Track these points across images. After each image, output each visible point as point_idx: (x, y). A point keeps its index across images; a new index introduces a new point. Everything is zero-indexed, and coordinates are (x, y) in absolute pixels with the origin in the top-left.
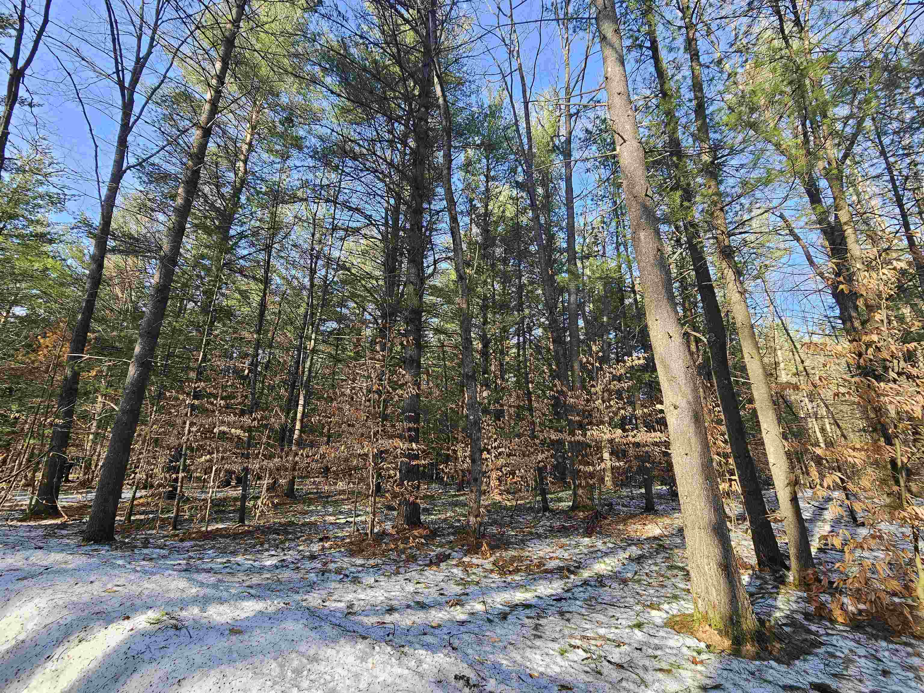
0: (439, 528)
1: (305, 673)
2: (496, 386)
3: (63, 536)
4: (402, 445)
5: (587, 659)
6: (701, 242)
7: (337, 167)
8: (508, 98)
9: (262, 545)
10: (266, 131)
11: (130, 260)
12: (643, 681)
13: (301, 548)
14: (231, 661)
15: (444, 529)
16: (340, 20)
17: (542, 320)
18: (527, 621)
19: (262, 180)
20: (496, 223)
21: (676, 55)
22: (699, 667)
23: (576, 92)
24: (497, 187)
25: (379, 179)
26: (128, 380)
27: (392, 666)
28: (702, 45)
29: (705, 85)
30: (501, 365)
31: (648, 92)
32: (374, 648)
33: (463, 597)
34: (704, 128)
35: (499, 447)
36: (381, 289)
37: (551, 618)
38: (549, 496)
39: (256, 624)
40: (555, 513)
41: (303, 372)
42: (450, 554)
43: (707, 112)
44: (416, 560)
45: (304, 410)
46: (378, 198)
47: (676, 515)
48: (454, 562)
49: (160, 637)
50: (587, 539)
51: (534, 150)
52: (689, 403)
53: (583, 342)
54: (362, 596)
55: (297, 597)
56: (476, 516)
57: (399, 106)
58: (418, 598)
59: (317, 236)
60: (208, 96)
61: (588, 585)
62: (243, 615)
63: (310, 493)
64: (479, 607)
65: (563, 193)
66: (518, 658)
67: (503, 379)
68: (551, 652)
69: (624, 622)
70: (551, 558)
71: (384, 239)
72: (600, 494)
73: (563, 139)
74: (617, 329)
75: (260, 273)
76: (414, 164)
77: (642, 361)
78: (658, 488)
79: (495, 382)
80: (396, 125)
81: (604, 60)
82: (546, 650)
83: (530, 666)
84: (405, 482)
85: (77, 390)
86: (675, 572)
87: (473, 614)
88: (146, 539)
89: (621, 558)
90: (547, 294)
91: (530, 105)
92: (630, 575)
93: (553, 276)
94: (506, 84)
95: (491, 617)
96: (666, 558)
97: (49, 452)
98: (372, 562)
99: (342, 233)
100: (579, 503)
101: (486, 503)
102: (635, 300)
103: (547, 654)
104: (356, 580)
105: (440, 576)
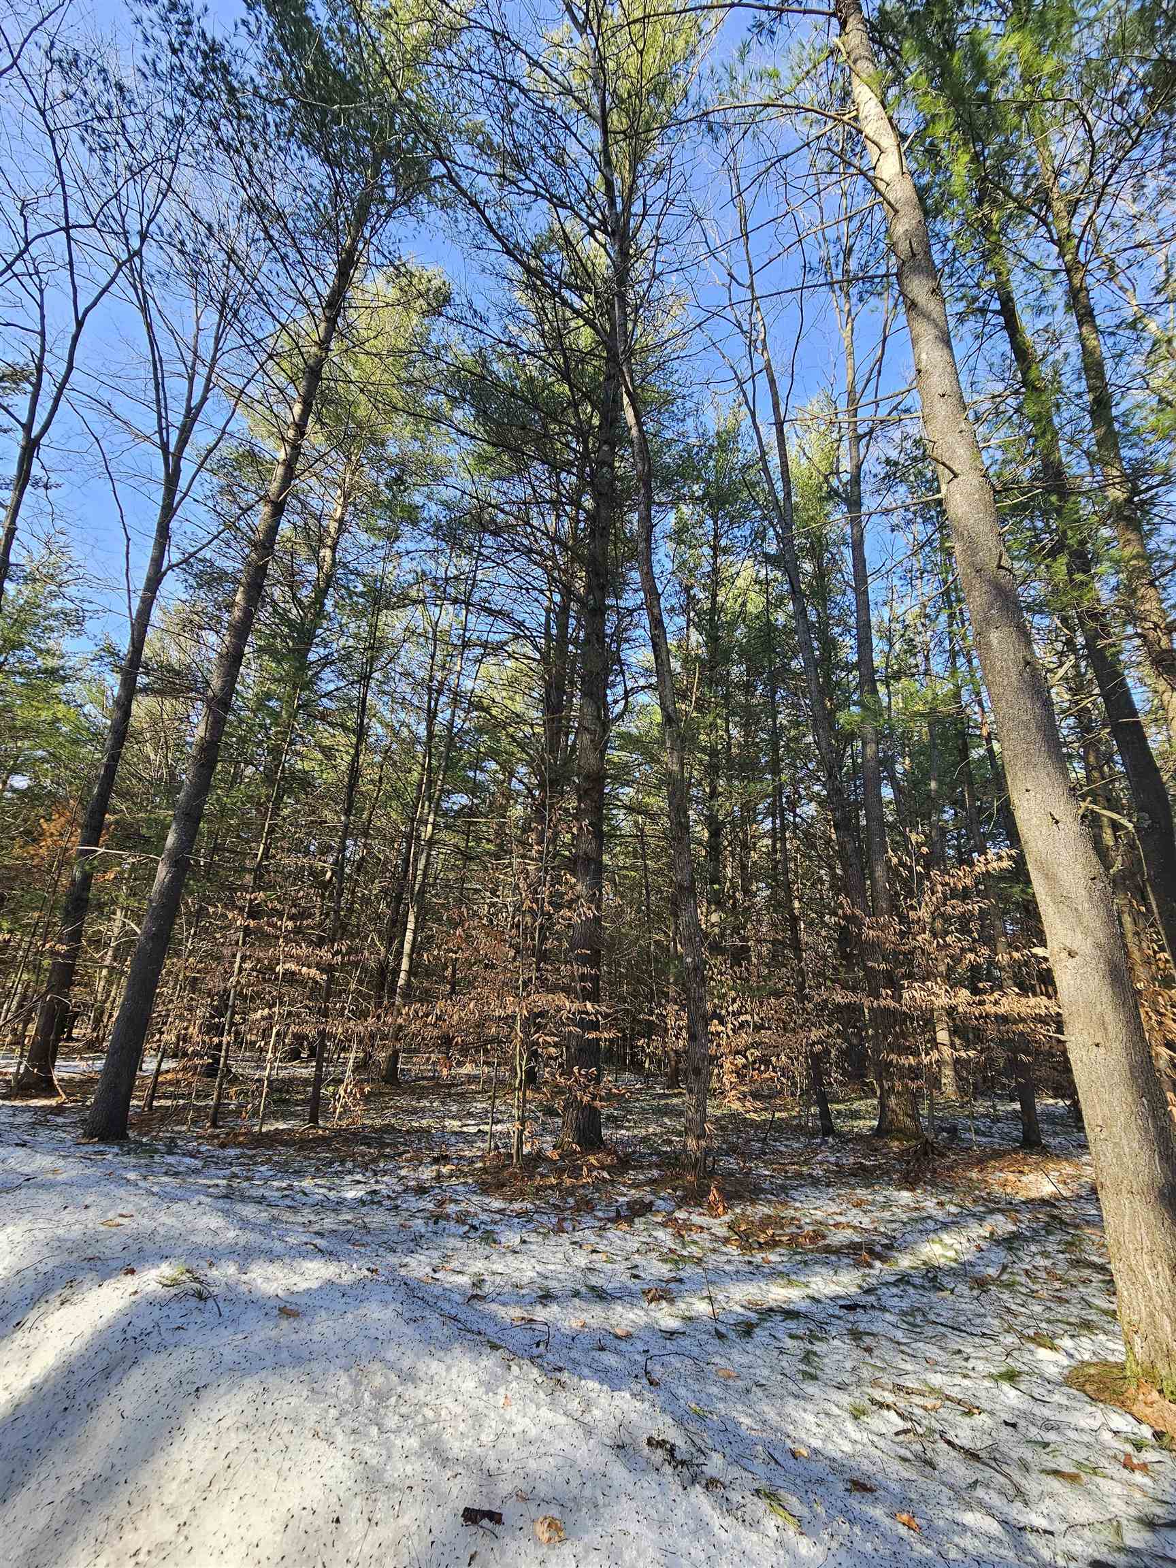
0: (634, 1152)
1: (393, 1400)
2: (734, 905)
3: (57, 1127)
4: (569, 1005)
5: (906, 1432)
6: (1114, 645)
7: (471, 548)
8: (749, 421)
9: (343, 1163)
10: (365, 498)
11: (168, 704)
12: (1019, 1492)
13: (403, 1173)
14: (278, 1366)
15: (643, 1156)
16: (476, 322)
17: (816, 788)
18: (789, 1343)
19: (358, 575)
20: (732, 625)
21: (1049, 320)
22: (1138, 1477)
23: (868, 397)
24: (732, 564)
25: (535, 563)
26: (156, 886)
27: (538, 1406)
28: (1100, 296)
29: (1109, 365)
30: (744, 867)
31: (999, 387)
32: (509, 1367)
33: (672, 1286)
34: (1110, 441)
35: (740, 1013)
36: (538, 741)
37: (836, 1342)
38: (833, 1107)
39: (321, 1303)
40: (845, 1139)
41: (415, 877)
42: (651, 1203)
43: (1115, 412)
44: (593, 1209)
45: (415, 939)
46: (535, 594)
47: (1086, 1158)
48: (659, 1219)
49: (176, 1311)
50: (906, 1194)
51: (794, 499)
52: (1098, 946)
53: (892, 826)
54: (498, 1267)
55: (393, 1259)
56: (699, 1137)
57: (567, 445)
58: (594, 1280)
59: (439, 658)
60: (281, 456)
61: (908, 1283)
62: (303, 1286)
63: (424, 1078)
64: (702, 1308)
65: (848, 567)
66: (771, 1414)
67: (746, 891)
68: (836, 1411)
69: (981, 1366)
70: (836, 1225)
71: (544, 659)
72: (931, 1107)
73: (846, 477)
74: (957, 803)
75: (352, 719)
76: (592, 535)
77: (1006, 864)
78: (1047, 1102)
79: (734, 897)
80: (563, 475)
81: (914, 342)
82: (827, 1406)
83: (793, 1434)
84: (575, 1069)
85: (87, 900)
86: (1086, 1273)
87: (690, 1319)
88: (172, 1139)
89: (974, 1236)
90: (823, 744)
91: (786, 426)
92: (992, 1272)
93: (832, 713)
94: (745, 395)
95: (723, 1329)
96: (1067, 1243)
97: (46, 993)
98: (517, 1206)
99: (478, 651)
100: (891, 1122)
101: (719, 1113)
102: (990, 750)
103: (827, 1414)
104: (489, 1238)
105: (634, 1243)
